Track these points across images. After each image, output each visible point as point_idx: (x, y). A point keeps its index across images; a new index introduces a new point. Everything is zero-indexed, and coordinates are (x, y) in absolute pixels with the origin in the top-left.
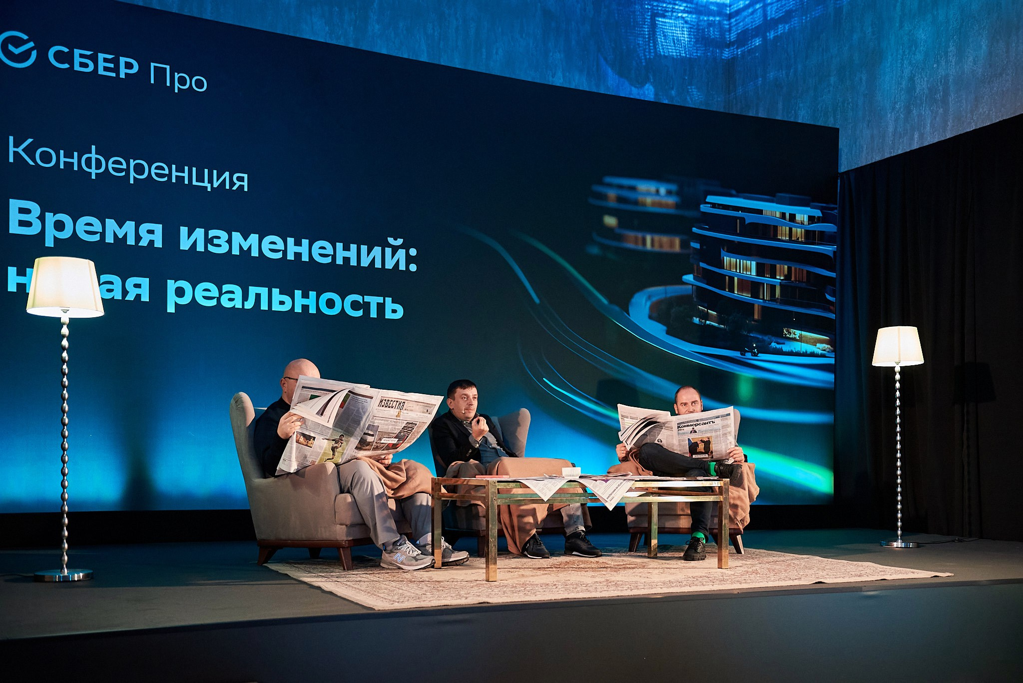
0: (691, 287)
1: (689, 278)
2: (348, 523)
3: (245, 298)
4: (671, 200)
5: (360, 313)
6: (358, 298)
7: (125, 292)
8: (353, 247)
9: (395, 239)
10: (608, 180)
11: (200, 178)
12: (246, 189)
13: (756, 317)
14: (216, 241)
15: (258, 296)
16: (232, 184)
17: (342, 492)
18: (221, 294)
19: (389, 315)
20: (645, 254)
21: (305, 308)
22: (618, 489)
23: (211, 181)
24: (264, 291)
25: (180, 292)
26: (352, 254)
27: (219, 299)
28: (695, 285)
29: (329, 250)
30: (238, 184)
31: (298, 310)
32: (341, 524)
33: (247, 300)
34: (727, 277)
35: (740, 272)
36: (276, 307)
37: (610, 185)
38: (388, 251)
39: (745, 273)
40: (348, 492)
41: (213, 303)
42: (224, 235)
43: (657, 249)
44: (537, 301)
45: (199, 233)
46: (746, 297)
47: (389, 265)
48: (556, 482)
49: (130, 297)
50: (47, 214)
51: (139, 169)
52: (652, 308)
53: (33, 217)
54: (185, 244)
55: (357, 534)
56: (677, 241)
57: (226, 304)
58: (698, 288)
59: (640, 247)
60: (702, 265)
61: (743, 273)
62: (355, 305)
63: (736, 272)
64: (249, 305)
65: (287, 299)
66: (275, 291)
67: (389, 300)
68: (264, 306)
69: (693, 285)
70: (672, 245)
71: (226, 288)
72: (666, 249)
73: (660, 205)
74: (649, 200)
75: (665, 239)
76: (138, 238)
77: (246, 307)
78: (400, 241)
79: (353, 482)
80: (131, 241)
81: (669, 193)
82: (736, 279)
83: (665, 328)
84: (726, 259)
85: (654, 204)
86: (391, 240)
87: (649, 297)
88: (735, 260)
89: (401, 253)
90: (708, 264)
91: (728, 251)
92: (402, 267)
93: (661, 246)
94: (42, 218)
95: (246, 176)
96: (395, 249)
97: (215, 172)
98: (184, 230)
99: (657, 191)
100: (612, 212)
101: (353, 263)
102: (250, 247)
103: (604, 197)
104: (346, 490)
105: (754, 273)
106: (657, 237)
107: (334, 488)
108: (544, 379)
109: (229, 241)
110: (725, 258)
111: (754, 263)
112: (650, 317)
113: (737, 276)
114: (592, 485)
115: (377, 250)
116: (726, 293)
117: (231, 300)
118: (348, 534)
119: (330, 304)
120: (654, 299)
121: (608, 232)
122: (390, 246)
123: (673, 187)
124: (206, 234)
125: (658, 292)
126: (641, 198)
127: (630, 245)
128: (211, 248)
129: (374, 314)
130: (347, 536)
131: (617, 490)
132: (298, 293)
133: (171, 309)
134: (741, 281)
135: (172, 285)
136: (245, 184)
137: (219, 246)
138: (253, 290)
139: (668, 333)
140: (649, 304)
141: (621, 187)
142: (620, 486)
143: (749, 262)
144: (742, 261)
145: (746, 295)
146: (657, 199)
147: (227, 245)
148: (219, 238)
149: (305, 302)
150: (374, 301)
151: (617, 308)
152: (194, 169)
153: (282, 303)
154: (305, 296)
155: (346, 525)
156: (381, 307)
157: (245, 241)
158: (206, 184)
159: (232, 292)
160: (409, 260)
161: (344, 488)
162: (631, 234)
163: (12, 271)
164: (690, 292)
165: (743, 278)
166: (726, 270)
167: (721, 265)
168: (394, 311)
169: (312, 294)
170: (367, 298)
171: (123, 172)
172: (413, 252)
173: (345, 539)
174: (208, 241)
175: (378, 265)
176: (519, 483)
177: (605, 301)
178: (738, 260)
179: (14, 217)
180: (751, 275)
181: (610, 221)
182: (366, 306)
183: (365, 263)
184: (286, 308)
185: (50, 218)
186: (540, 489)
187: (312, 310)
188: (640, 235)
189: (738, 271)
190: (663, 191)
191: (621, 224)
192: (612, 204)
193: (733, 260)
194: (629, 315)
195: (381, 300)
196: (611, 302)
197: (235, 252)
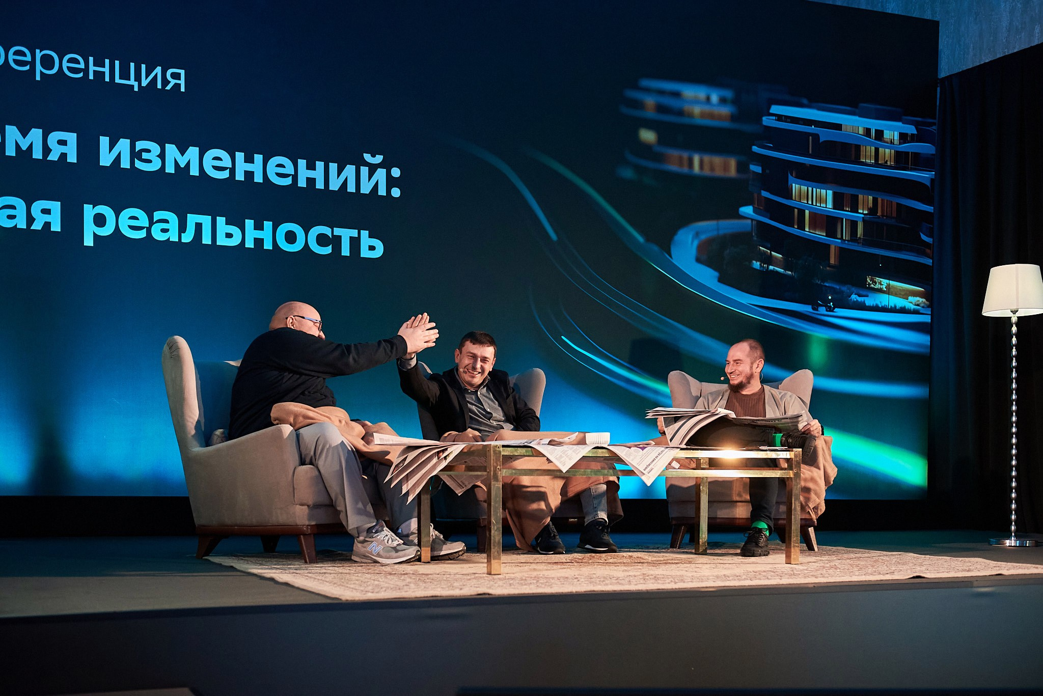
0: (749, 221)
1: (747, 210)
2: (310, 503)
3: (182, 228)
4: (726, 110)
5: (328, 250)
6: (326, 230)
7: (30, 220)
8: (320, 165)
9: (373, 156)
10: (645, 83)
11: (125, 75)
12: (183, 89)
13: (832, 261)
14: (145, 156)
15: (199, 226)
16: (165, 82)
17: (302, 463)
18: (151, 223)
19: (365, 253)
20: (690, 179)
21: (259, 242)
22: (658, 458)
23: (138, 78)
24: (206, 220)
25: (100, 220)
26: (318, 174)
27: (149, 230)
28: (755, 220)
29: (290, 169)
30: (173, 82)
31: (250, 244)
32: (302, 505)
33: (184, 232)
34: (796, 210)
35: (812, 204)
36: (222, 241)
37: (647, 90)
38: (364, 171)
39: (818, 205)
40: (311, 463)
41: (142, 234)
42: (155, 148)
43: (707, 172)
44: (553, 236)
45: (124, 145)
46: (820, 235)
47: (366, 189)
48: (578, 448)
49: (37, 226)
51: (47, 62)
52: (700, 248)
54: (106, 159)
55: (323, 518)
56: (733, 163)
57: (158, 236)
58: (759, 222)
59: (685, 170)
60: (765, 194)
61: (816, 205)
62: (322, 240)
63: (808, 203)
64: (187, 238)
65: (235, 230)
66: (221, 220)
67: (365, 234)
68: (206, 240)
69: (752, 220)
70: (726, 168)
71: (158, 215)
72: (719, 173)
73: (711, 116)
74: (697, 110)
75: (717, 160)
76: (47, 150)
77: (183, 241)
78: (379, 159)
79: (317, 451)
80: (37, 154)
81: (723, 101)
82: (807, 212)
83: (716, 274)
84: (795, 187)
85: (703, 115)
86: (367, 157)
87: (697, 234)
88: (806, 188)
89: (381, 174)
90: (771, 193)
91: (797, 177)
92: (382, 191)
93: (712, 169)
95: (182, 72)
96: (373, 169)
97: (143, 66)
98: (104, 141)
99: (708, 99)
100: (650, 124)
101: (320, 185)
102: (188, 164)
103: (638, 105)
104: (308, 460)
105: (830, 205)
106: (707, 158)
107: (292, 457)
108: (562, 337)
110: (794, 185)
111: (830, 193)
112: (698, 260)
113: (808, 208)
114: (624, 453)
115: (350, 170)
116: (794, 230)
117: (165, 231)
118: (310, 517)
119: (291, 237)
120: (703, 237)
121: (645, 150)
122: (366, 164)
123: (728, 94)
124: (133, 146)
125: (709, 228)
126: (687, 107)
127: (673, 168)
128: (139, 165)
129: (346, 251)
130: (309, 520)
131: (657, 460)
132: (249, 224)
133: (89, 241)
134: (813, 215)
135: (89, 211)
136: (182, 82)
137: (149, 161)
138: (192, 219)
139: (721, 280)
140: (696, 243)
141: (661, 92)
142: (661, 456)
143: (823, 191)
144: (814, 189)
145: (819, 233)
146: (707, 108)
147: (159, 160)
148: (148, 151)
149: (259, 234)
150: (346, 234)
151: (655, 248)
152: (117, 63)
153: (229, 235)
154: (259, 227)
155: (308, 506)
156: (355, 243)
157: (182, 155)
158: (132, 82)
159: (166, 221)
160: (391, 182)
161: (305, 459)
162: (674, 153)
164: (749, 229)
165: (817, 212)
166: (795, 200)
167: (789, 195)
168: (372, 248)
169: (268, 225)
170: (338, 231)
171: (26, 66)
172: (396, 172)
173: (307, 523)
174: (135, 155)
175: (351, 188)
176: (530, 449)
177: (641, 239)
178: (810, 189)
180: (826, 207)
181: (648, 136)
182: (336, 241)
183: (335, 185)
184: (235, 242)
186: (558, 457)
187: (268, 245)
188: (685, 155)
189: (810, 202)
190: (715, 98)
191: (661, 140)
192: (650, 114)
193: (804, 188)
194: (670, 256)
195: (354, 233)
196: (648, 239)
197: (170, 169)
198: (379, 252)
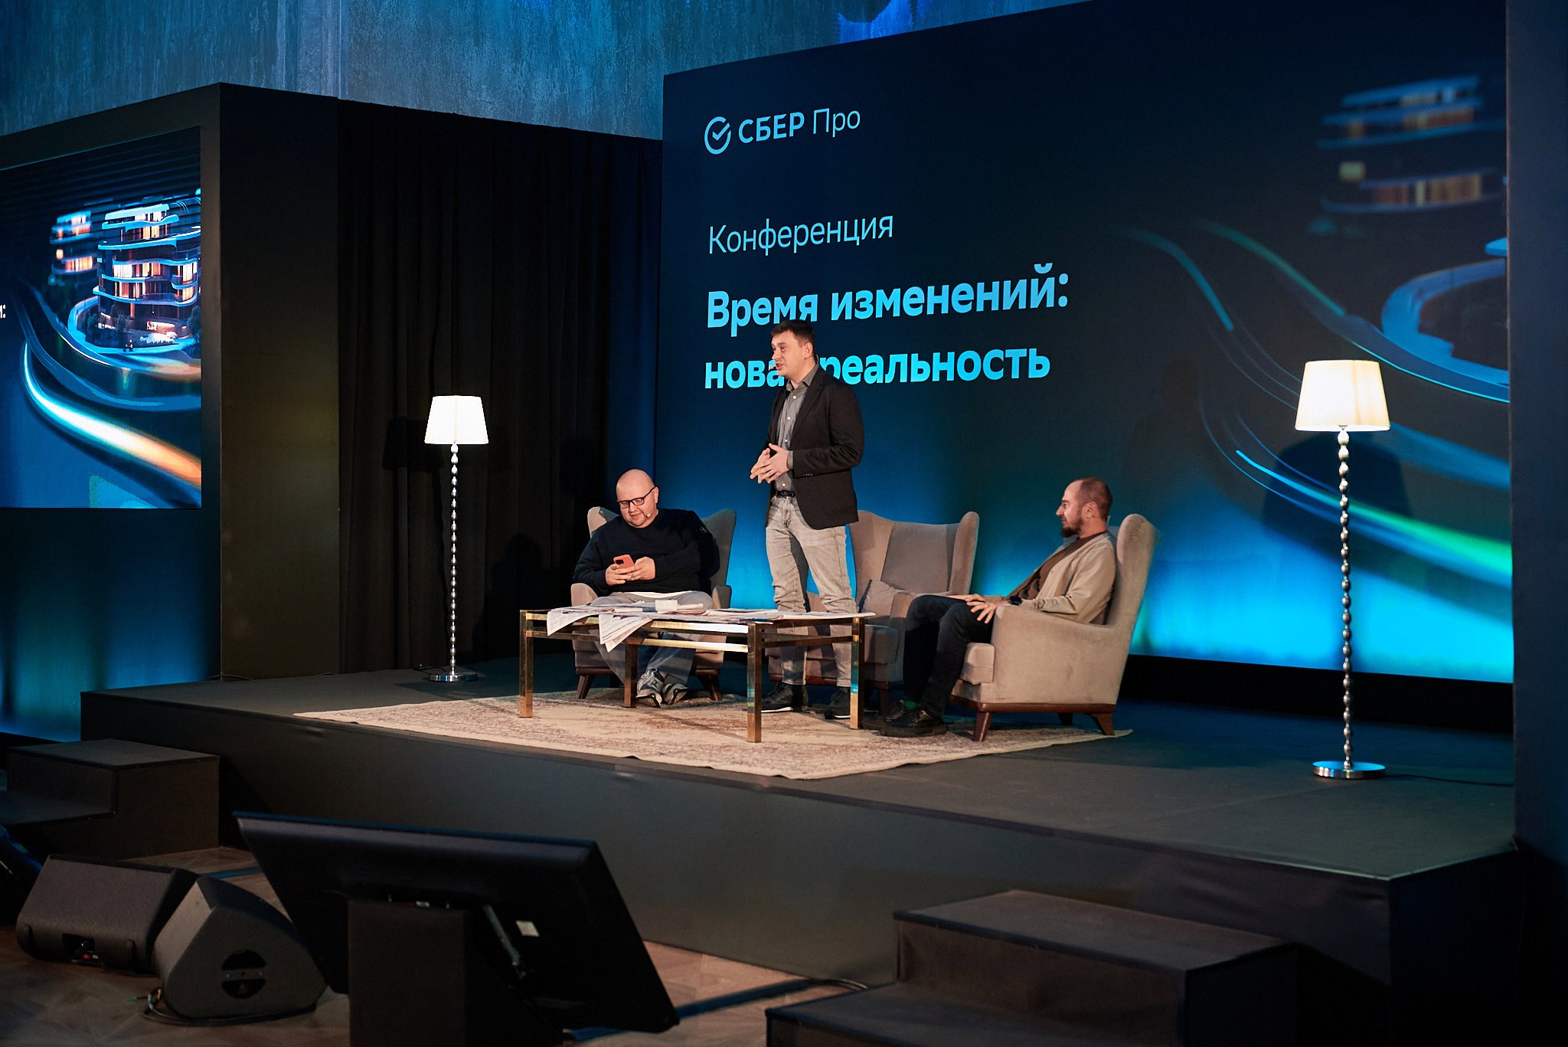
0: (1502, 261)
1: (1500, 245)
3: (886, 371)
4: (1465, 108)
5: (999, 375)
6: (997, 353)
8: (996, 285)
9: (1043, 265)
10: (1350, 100)
11: (851, 234)
12: (890, 235)
14: (862, 305)
15: (898, 365)
16: (879, 231)
18: (865, 368)
19: (1033, 373)
20: (1412, 218)
21: (943, 374)
23: (860, 234)
24: (902, 358)
26: (994, 295)
27: (862, 375)
29: (970, 295)
30: (884, 229)
31: (936, 378)
33: (887, 373)
36: (915, 377)
37: (1353, 109)
38: (1035, 282)
41: (858, 380)
42: (866, 294)
43: (1436, 202)
44: (1229, 325)
45: (848, 298)
47: (1035, 303)
50: (733, 301)
51: (801, 235)
52: (1425, 313)
53: (722, 309)
54: (836, 314)
56: (1475, 180)
57: (870, 380)
59: (1404, 206)
62: (996, 365)
64: (889, 379)
65: (925, 365)
66: (914, 357)
67: (1033, 351)
70: (1465, 189)
71: (869, 359)
72: (1454, 200)
73: (1444, 121)
74: (1422, 117)
75: (1452, 182)
76: (798, 313)
77: (886, 382)
78: (1049, 266)
81: (1462, 95)
83: (1449, 346)
85: (1431, 122)
86: (1038, 268)
87: (1420, 294)
89: (1050, 284)
92: (1050, 303)
93: (1444, 195)
94: (729, 307)
95: (891, 218)
96: (1042, 279)
97: (864, 220)
98: (835, 296)
99: (1439, 98)
100: (1353, 155)
101: (995, 307)
102: (892, 306)
103: (1340, 132)
106: (1436, 183)
109: (874, 303)
112: (1422, 330)
115: (1022, 284)
117: (873, 374)
119: (969, 365)
120: (1429, 296)
121: (1351, 192)
122: (1036, 275)
123: (1470, 82)
124: (853, 298)
125: (1436, 282)
126: (1406, 118)
127: (1386, 206)
128: (859, 315)
129: (1015, 375)
136: (890, 228)
137: (866, 309)
138: (894, 359)
139: (1456, 354)
140: (1418, 306)
141: (1371, 107)
146: (1438, 112)
147: (872, 306)
148: (864, 300)
149: (944, 366)
150: (1015, 354)
151: (1359, 321)
152: (846, 222)
153: (920, 371)
154: (944, 358)
156: (1024, 362)
157: (888, 299)
158: (856, 238)
159: (875, 365)
160: (1059, 290)
162: (1388, 185)
163: (709, 365)
168: (1039, 367)
169: (951, 356)
170: (1009, 353)
171: (787, 243)
172: (1064, 279)
174: (856, 305)
175: (1022, 305)
177: (1339, 311)
179: (712, 309)
181: (1352, 171)
182: (1004, 364)
183: (1009, 304)
184: (923, 378)
185: (736, 305)
187: (950, 377)
188: (1404, 185)
190: (1449, 94)
191: (1371, 173)
192: (1356, 139)
194: (1381, 329)
195: (1023, 352)
196: (1351, 310)
197: (879, 315)
198: (1044, 372)
